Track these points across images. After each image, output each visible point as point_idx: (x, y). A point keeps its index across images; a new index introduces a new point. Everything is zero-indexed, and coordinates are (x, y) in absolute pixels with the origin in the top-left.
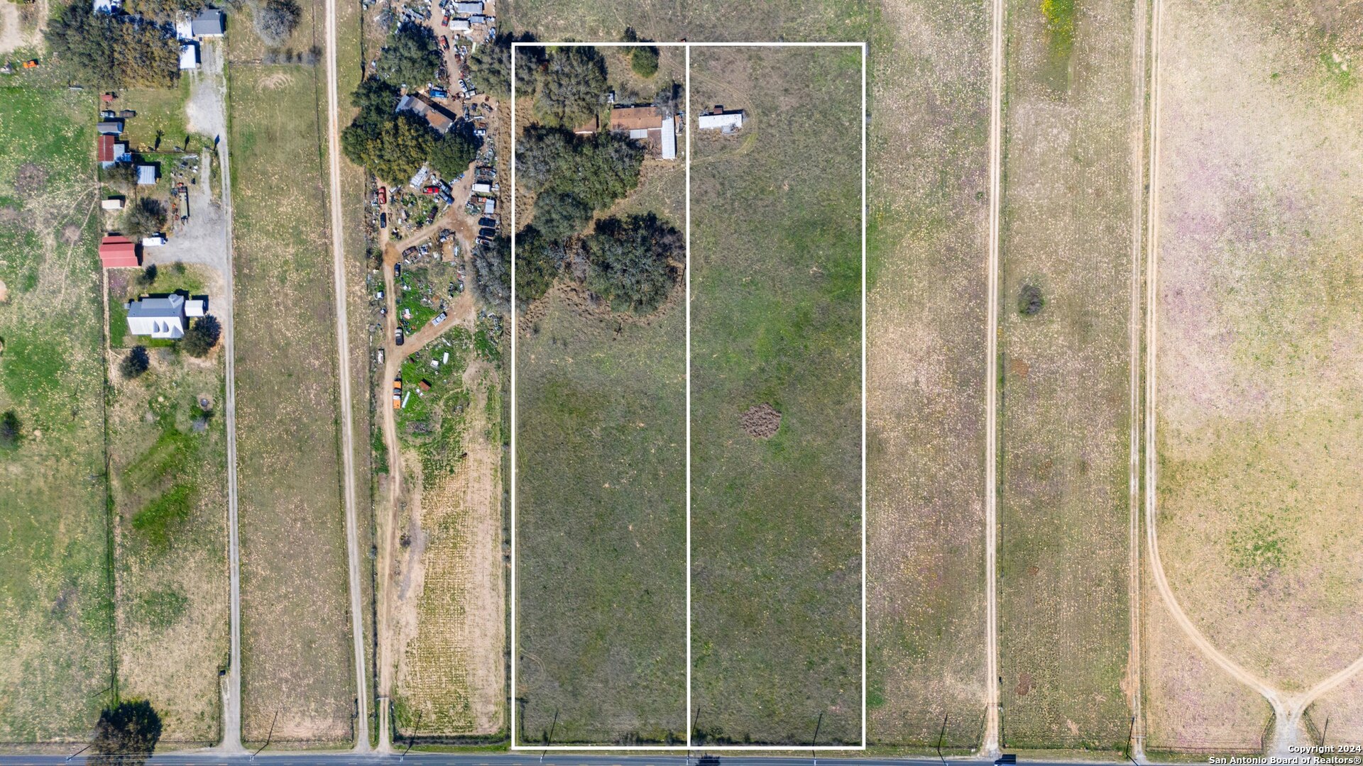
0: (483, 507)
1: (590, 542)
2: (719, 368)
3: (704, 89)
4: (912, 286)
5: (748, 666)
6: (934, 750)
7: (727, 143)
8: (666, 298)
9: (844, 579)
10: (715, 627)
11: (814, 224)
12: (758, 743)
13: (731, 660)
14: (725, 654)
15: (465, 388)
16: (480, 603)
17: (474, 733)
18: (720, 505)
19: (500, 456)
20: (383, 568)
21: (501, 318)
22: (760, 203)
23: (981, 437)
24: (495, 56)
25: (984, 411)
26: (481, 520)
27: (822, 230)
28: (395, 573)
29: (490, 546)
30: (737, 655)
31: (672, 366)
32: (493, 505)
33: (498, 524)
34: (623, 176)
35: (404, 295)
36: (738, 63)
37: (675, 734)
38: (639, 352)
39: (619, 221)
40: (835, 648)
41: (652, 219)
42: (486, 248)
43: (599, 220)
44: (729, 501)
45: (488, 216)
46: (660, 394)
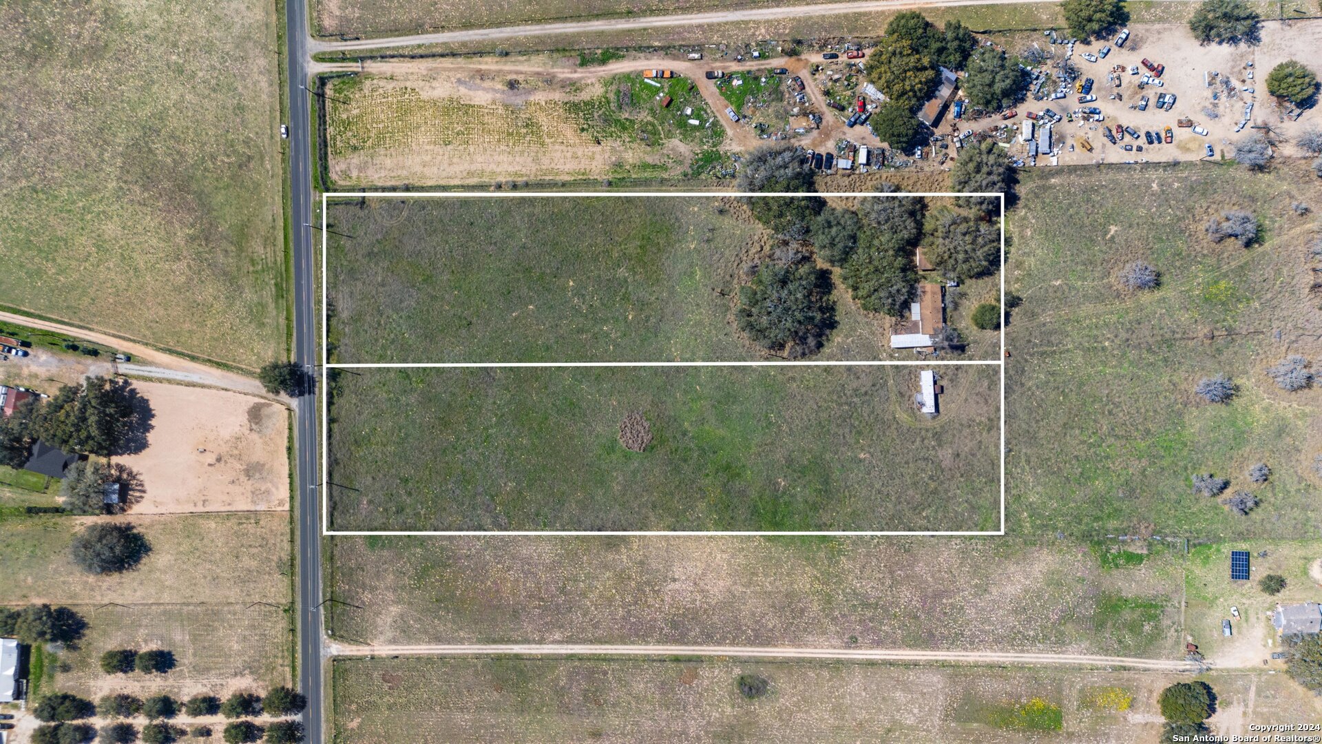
0: (548, 161)
1: (517, 267)
2: (686, 392)
3: (960, 375)
4: (766, 575)
5: (402, 421)
6: (328, 596)
7: (906, 398)
8: (754, 340)
9: (487, 511)
10: (438, 389)
11: (826, 482)
12: (330, 431)
13: (407, 405)
14: (413, 399)
15: (664, 141)
16: (455, 160)
17: (330, 156)
18: (554, 393)
19: (598, 177)
20: (487, 63)
21: (733, 176)
22: (847, 430)
23: (623, 640)
24: (995, 168)
25: (647, 643)
26: (536, 160)
27: (820, 490)
28: (483, 75)
29: (510, 169)
30: (412, 410)
31: (688, 345)
32: (551, 171)
33: (532, 177)
34: (873, 297)
35: (757, 79)
36: (985, 409)
37: (336, 352)
38: (701, 313)
39: (829, 293)
40: (421, 503)
41: (832, 325)
42: (803, 161)
43: (831, 273)
44: (558, 402)
45: (835, 162)
46: (661, 335)
